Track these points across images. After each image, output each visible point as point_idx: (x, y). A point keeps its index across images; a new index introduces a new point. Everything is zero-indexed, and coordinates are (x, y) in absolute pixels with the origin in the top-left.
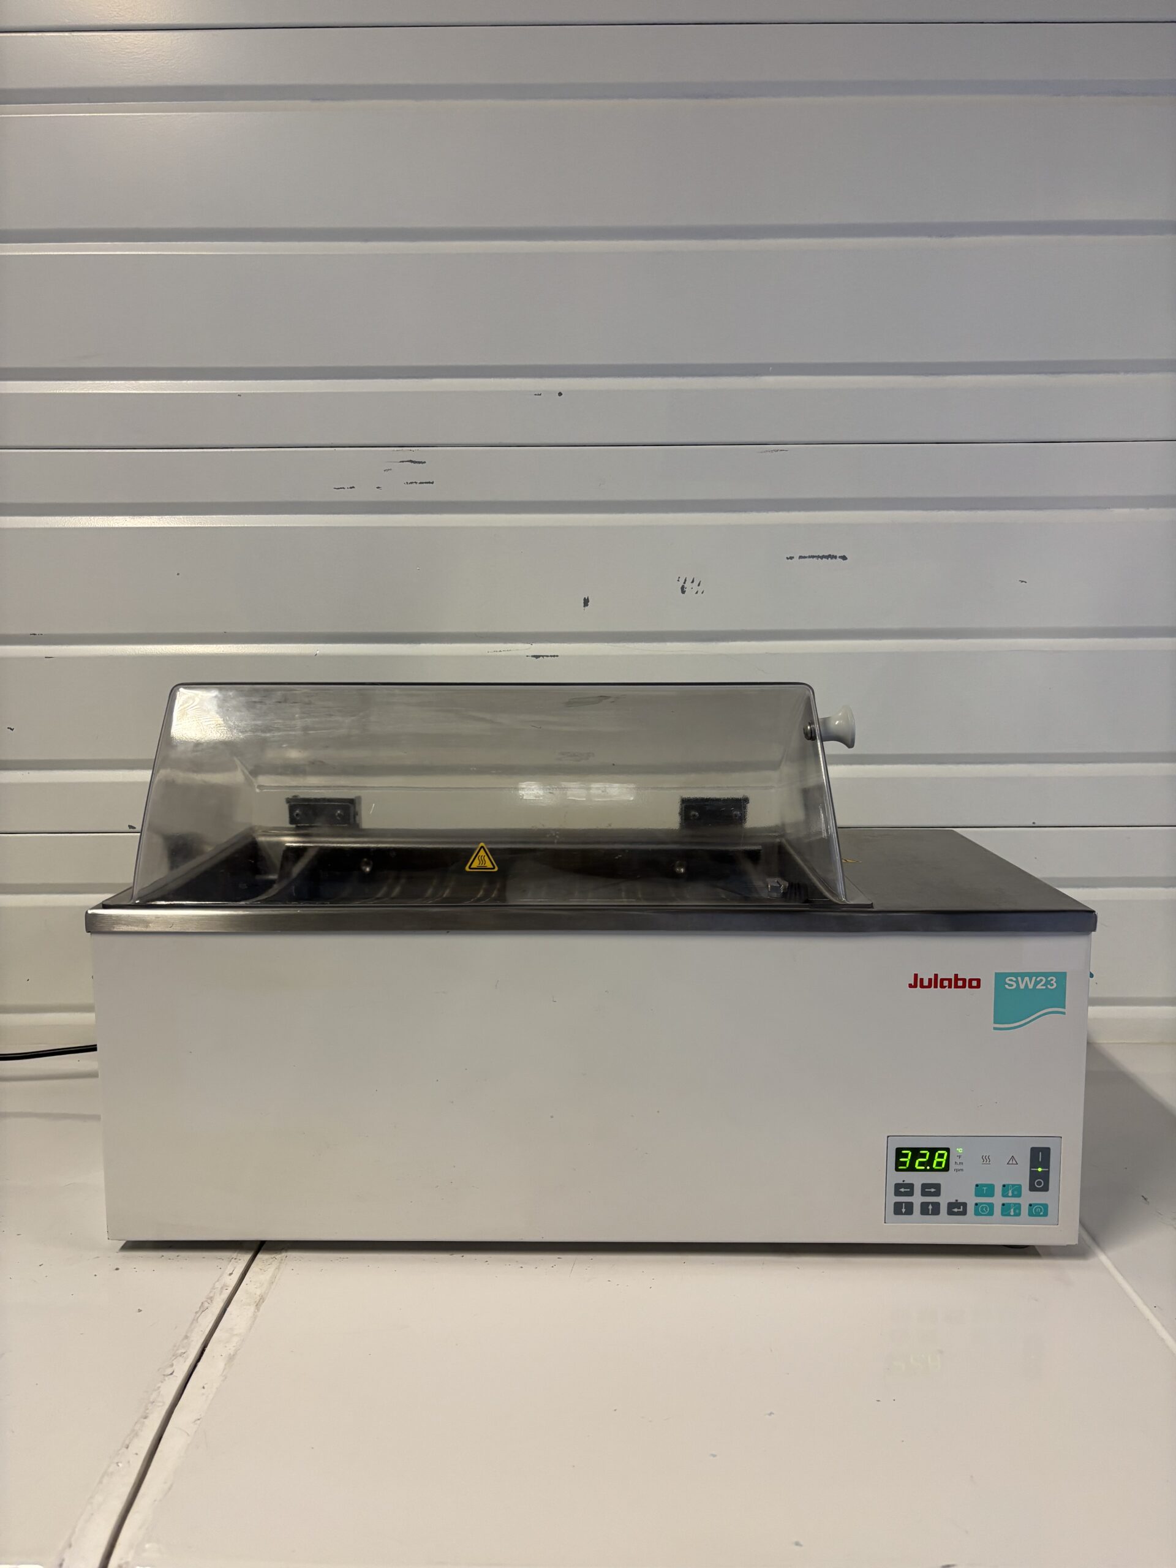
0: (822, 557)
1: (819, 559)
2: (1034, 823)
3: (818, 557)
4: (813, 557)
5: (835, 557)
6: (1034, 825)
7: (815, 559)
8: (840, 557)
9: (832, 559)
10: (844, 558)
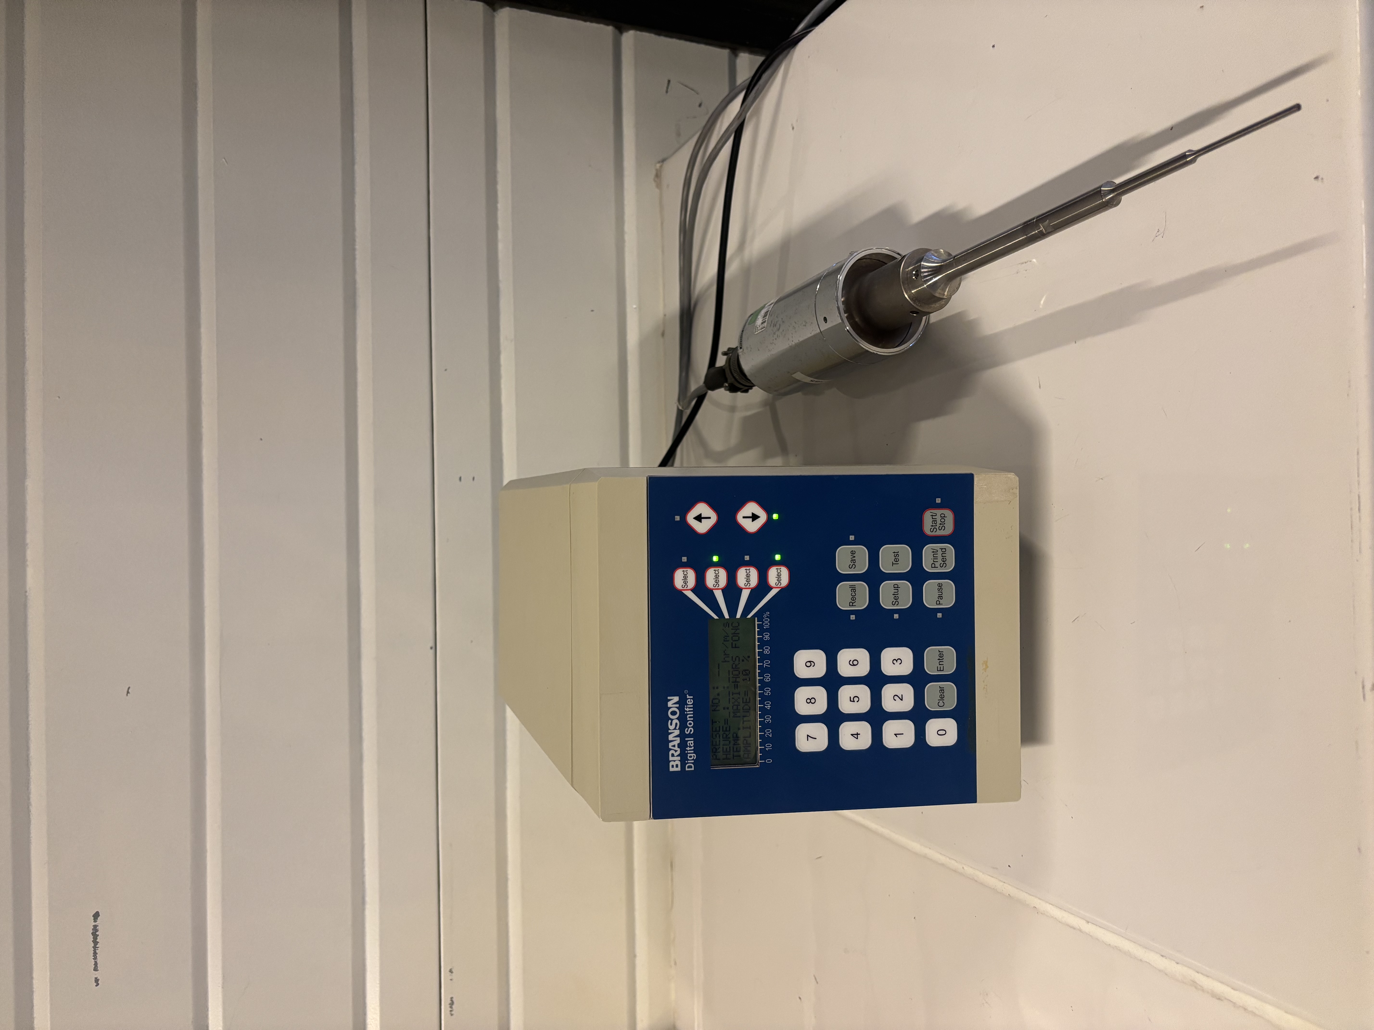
0: (95, 942)
1: (97, 946)
2: (431, 648)
3: (95, 948)
4: (95, 954)
5: (95, 927)
6: (434, 648)
7: (97, 951)
8: (95, 920)
9: (97, 931)
10: (96, 916)
